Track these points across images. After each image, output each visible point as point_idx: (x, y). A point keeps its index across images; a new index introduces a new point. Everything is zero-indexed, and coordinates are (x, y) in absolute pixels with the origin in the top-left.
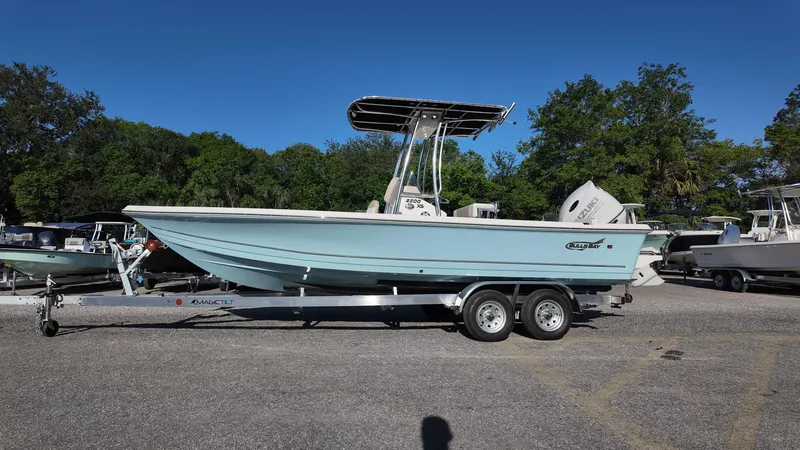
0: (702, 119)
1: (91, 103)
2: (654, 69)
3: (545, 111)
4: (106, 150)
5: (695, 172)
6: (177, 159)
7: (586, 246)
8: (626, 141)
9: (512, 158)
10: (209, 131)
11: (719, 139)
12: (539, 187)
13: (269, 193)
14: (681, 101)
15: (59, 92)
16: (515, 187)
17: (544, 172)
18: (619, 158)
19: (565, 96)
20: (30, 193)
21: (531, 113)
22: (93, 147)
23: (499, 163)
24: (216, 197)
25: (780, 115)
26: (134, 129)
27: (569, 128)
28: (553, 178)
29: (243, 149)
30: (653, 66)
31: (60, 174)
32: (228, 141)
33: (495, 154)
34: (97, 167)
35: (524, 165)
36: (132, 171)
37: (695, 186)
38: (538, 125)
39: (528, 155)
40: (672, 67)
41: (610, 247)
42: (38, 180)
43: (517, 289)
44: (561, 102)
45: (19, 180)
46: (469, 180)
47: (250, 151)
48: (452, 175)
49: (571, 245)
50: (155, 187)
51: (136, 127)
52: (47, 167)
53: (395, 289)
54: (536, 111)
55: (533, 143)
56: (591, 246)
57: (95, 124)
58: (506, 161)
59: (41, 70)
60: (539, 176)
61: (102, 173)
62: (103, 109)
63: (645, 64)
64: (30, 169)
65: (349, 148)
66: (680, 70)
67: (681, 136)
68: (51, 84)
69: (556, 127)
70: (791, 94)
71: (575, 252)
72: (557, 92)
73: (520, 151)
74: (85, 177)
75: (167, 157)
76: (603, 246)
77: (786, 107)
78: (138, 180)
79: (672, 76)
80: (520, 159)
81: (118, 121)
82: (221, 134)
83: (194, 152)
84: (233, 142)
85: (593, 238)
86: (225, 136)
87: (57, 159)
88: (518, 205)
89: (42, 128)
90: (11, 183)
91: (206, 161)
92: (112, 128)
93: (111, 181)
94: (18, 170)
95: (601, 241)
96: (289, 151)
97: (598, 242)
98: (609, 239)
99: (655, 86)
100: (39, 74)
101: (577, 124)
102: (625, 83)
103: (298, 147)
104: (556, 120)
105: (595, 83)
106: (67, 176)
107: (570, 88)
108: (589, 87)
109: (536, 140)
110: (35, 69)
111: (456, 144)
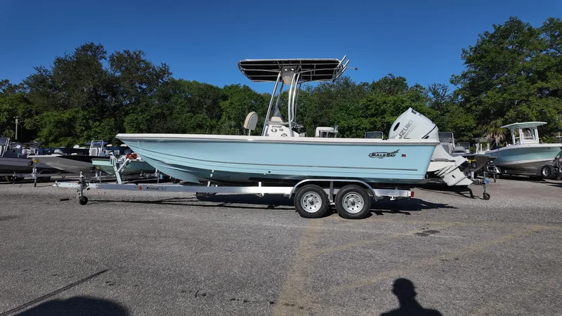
1: (165, 71)
3: (475, 50)
4: (173, 99)
6: (215, 103)
7: (384, 156)
8: (549, 69)
9: (445, 89)
10: (235, 84)
12: (469, 110)
15: (148, 65)
16: (449, 112)
17: (473, 98)
18: (540, 84)
19: (493, 36)
20: (133, 126)
21: (465, 52)
22: (167, 98)
23: (435, 93)
24: (235, 127)
26: (189, 85)
28: (480, 103)
29: (255, 94)
31: (148, 115)
32: (246, 89)
33: (431, 86)
34: (169, 110)
35: (456, 94)
36: (188, 112)
38: (469, 61)
39: (460, 86)
41: (403, 156)
42: (137, 119)
43: (332, 185)
44: (489, 41)
45: (127, 119)
47: (259, 95)
49: (373, 155)
50: (202, 121)
51: (191, 84)
52: (142, 111)
53: (260, 183)
54: (469, 50)
55: (464, 76)
56: (389, 155)
57: (167, 83)
58: (440, 91)
59: (137, 53)
60: (470, 102)
61: (171, 114)
62: (171, 74)
64: (133, 113)
68: (144, 61)
69: (482, 61)
71: (376, 159)
72: (486, 34)
73: (452, 82)
74: (162, 116)
75: (209, 102)
76: (398, 155)
78: (191, 117)
80: (452, 89)
81: (181, 80)
82: (242, 85)
83: (225, 98)
85: (390, 150)
86: (244, 86)
87: (146, 106)
89: (140, 88)
90: (123, 121)
91: (232, 103)
92: (177, 85)
93: (177, 118)
94: (127, 114)
95: (397, 152)
97: (394, 153)
100: (137, 56)
101: (500, 59)
102: (551, 20)
104: (482, 57)
105: (520, 23)
106: (151, 116)
107: (498, 29)
108: (514, 27)
109: (467, 74)
110: (135, 53)
111: (404, 80)
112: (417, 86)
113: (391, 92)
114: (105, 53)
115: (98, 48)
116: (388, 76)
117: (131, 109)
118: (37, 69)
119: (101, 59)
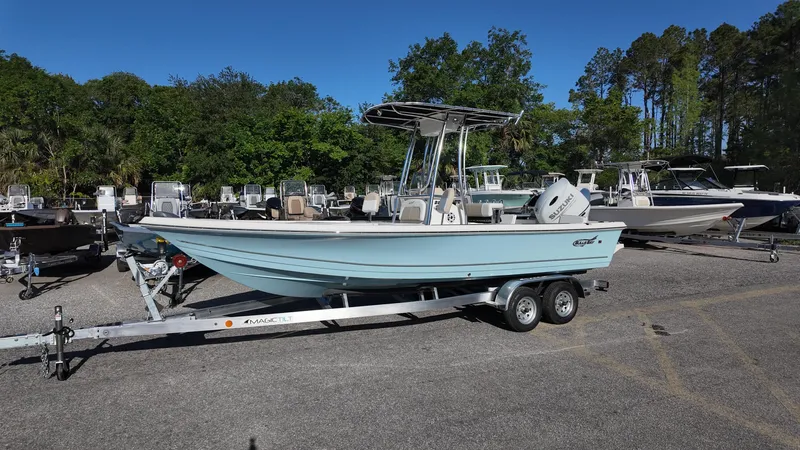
0: (538, 85)
2: (502, 34)
3: (406, 64)
5: (529, 131)
7: (585, 243)
11: (545, 102)
14: (523, 68)
19: (424, 51)
21: (393, 65)
25: (581, 82)
27: (432, 85)
30: (500, 31)
33: (362, 106)
37: (527, 143)
38: (398, 78)
40: (517, 33)
41: (600, 242)
44: (421, 57)
46: (339, 132)
48: (322, 126)
54: (397, 64)
55: (397, 96)
56: (589, 242)
63: (494, 28)
65: (199, 87)
66: (522, 37)
67: (520, 99)
70: (590, 63)
71: (579, 248)
72: (417, 47)
76: (596, 241)
77: (585, 75)
79: (515, 42)
84: (29, 66)
85: (589, 236)
86: (14, 57)
88: (386, 158)
96: (108, 82)
99: (502, 51)
102: (475, 44)
103: (119, 76)
105: (452, 42)
107: (430, 43)
108: (446, 46)
109: (400, 94)
111: (314, 89)
112: (330, 100)
113: (296, 104)
116: (294, 80)
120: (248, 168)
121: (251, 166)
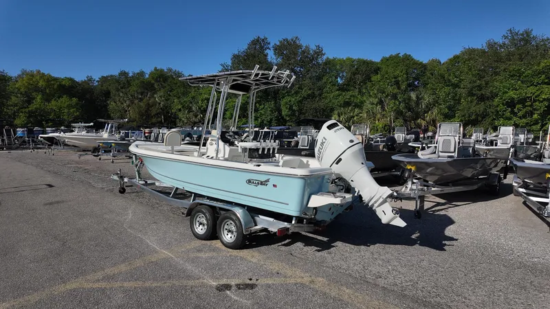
1: (319, 53)
4: (325, 79)
7: (258, 184)
10: (394, 54)
13: (417, 97)
20: (287, 108)
26: (342, 62)
29: (416, 63)
31: (300, 96)
32: (407, 58)
34: (319, 90)
36: (338, 90)
41: (275, 186)
42: (290, 101)
45: (283, 102)
49: (249, 182)
50: (350, 99)
51: (344, 61)
56: (262, 183)
59: (294, 39)
61: (321, 94)
62: (325, 54)
64: (288, 95)
68: (300, 46)
71: (252, 186)
74: (312, 96)
76: (270, 184)
78: (339, 95)
82: (401, 55)
83: (378, 71)
85: (263, 178)
86: (405, 55)
93: (326, 98)
94: (283, 97)
95: (268, 181)
97: (266, 181)
98: (273, 180)
100: (294, 42)
106: (303, 97)
110: (292, 40)
114: (269, 44)
115: (263, 40)
117: (287, 92)
118: (222, 65)
119: (266, 49)
120: (513, 112)
121: (516, 110)
